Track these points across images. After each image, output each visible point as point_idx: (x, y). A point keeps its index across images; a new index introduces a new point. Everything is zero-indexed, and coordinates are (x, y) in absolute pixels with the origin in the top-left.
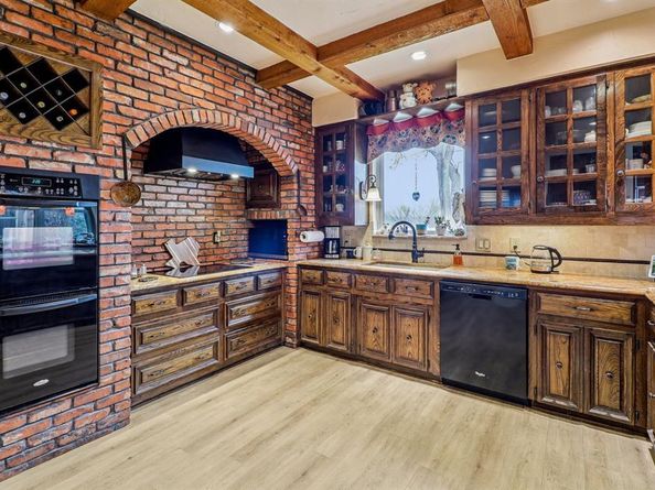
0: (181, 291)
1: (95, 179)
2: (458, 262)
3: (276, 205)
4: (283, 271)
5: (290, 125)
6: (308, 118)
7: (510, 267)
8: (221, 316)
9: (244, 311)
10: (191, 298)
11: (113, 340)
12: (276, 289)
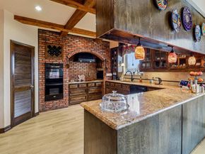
0: (78, 85)
1: (62, 64)
2: (141, 81)
3: (101, 68)
4: (102, 82)
5: (103, 49)
6: (109, 47)
7: (151, 83)
8: (87, 91)
9: (92, 90)
10: (80, 86)
11: (66, 92)
12: (100, 86)
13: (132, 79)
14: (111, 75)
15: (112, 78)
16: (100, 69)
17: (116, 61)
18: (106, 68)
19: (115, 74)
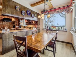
4: (15, 29)
13: (25, 28)
14: (18, 26)
15: (19, 27)
16: (14, 25)
17: (20, 22)
18: (16, 24)
19: (20, 26)
